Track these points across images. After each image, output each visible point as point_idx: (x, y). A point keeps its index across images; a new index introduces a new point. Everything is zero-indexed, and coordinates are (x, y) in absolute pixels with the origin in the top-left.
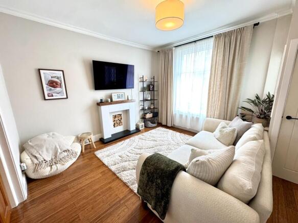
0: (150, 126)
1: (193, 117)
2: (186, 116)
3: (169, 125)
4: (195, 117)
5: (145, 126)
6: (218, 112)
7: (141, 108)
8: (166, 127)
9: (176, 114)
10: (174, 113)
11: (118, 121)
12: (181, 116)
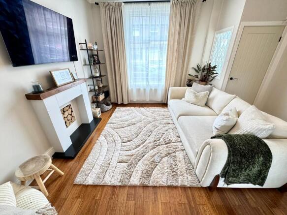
0: (107, 110)
1: (151, 89)
2: (145, 90)
3: (126, 102)
4: (153, 89)
5: (102, 112)
6: (174, 81)
7: (89, 90)
8: (123, 105)
9: (132, 89)
10: (130, 88)
11: (69, 117)
12: (139, 90)
